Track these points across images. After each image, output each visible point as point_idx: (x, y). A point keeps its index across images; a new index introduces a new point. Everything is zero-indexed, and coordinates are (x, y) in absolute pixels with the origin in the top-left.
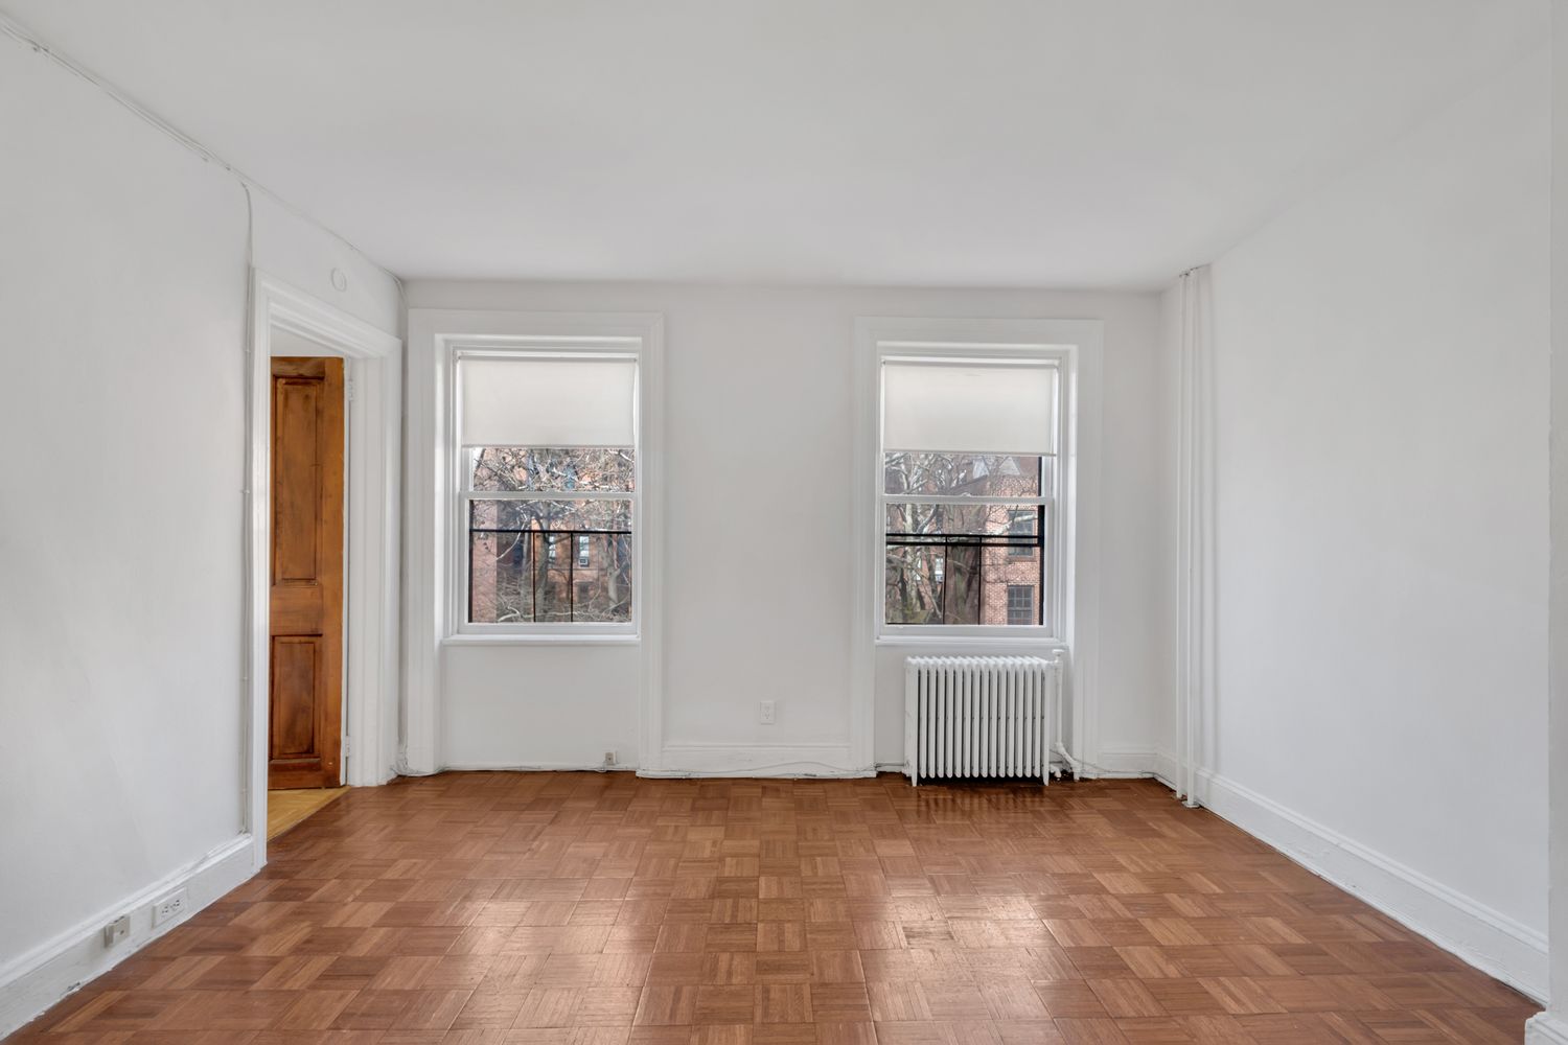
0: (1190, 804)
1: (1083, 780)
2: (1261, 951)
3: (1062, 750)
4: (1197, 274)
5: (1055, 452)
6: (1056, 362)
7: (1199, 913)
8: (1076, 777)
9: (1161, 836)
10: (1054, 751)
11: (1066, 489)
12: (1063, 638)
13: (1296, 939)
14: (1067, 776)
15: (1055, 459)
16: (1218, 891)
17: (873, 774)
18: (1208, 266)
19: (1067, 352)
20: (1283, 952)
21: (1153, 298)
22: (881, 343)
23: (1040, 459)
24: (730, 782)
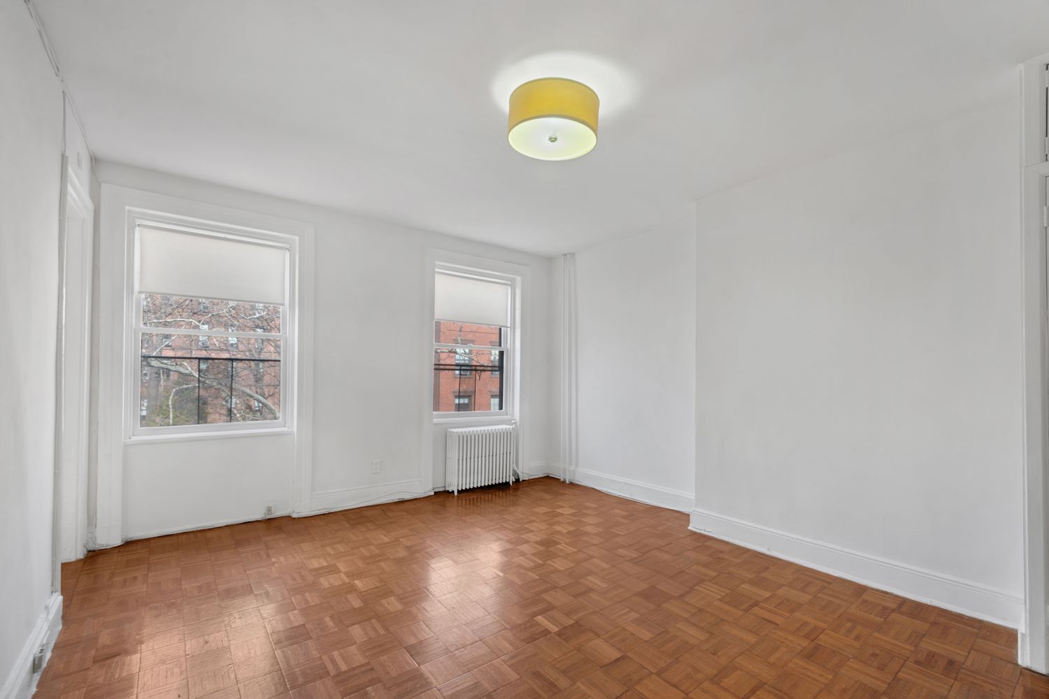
0: (567, 482)
1: (523, 481)
2: (618, 518)
3: (515, 468)
4: (569, 256)
5: (509, 326)
6: (510, 283)
7: (596, 513)
8: (521, 480)
9: (565, 494)
10: (514, 470)
11: (515, 345)
12: (513, 416)
13: (625, 513)
14: (517, 480)
15: (509, 329)
16: (596, 506)
17: (433, 493)
18: (573, 255)
19: (515, 279)
20: (624, 517)
21: (548, 261)
22: (437, 263)
23: (500, 329)
24: (358, 510)
